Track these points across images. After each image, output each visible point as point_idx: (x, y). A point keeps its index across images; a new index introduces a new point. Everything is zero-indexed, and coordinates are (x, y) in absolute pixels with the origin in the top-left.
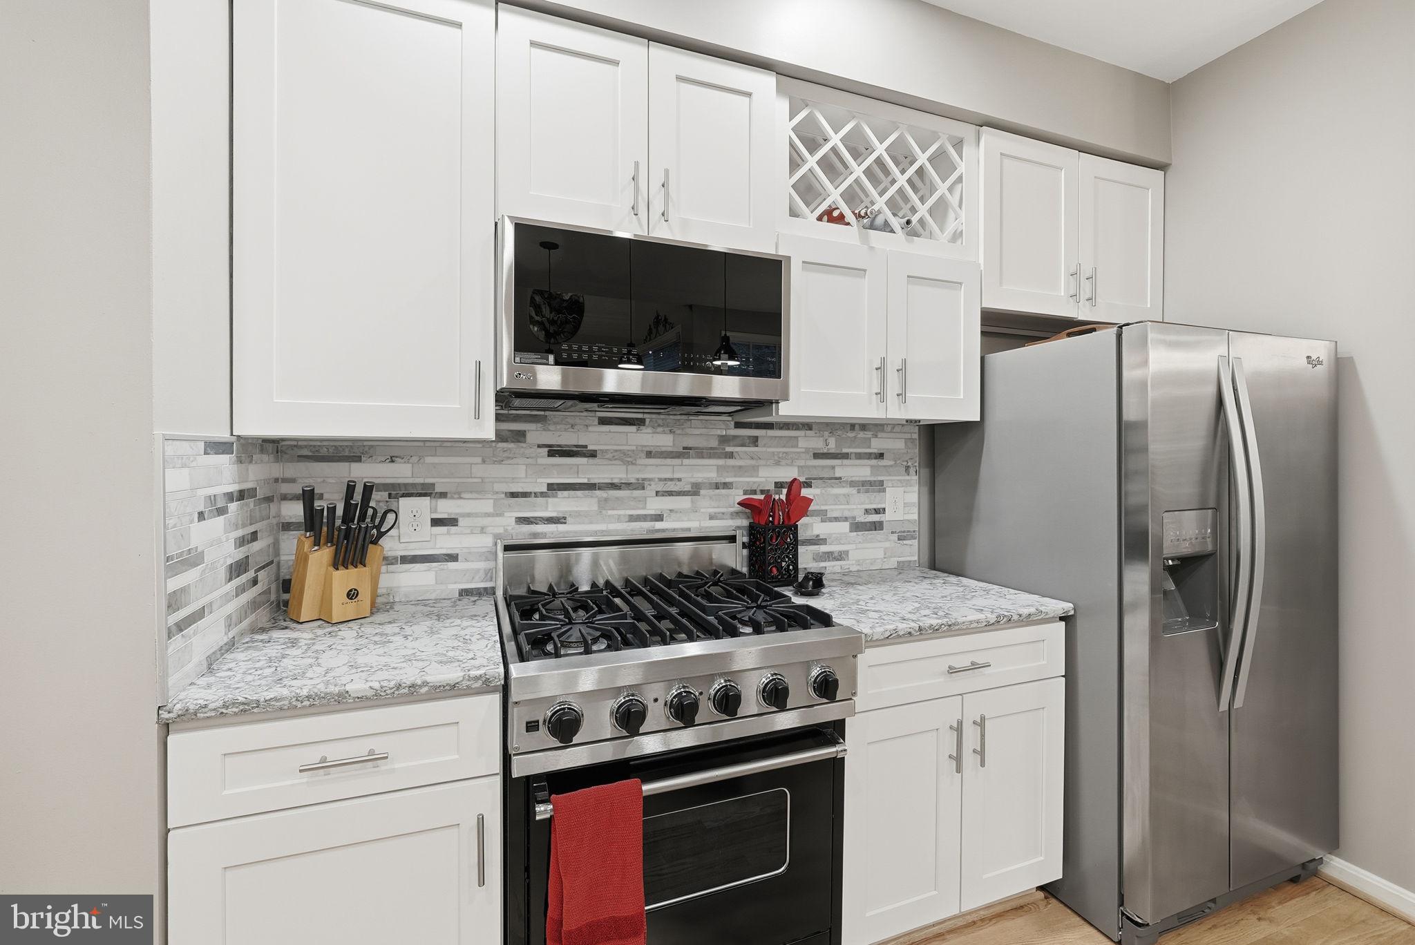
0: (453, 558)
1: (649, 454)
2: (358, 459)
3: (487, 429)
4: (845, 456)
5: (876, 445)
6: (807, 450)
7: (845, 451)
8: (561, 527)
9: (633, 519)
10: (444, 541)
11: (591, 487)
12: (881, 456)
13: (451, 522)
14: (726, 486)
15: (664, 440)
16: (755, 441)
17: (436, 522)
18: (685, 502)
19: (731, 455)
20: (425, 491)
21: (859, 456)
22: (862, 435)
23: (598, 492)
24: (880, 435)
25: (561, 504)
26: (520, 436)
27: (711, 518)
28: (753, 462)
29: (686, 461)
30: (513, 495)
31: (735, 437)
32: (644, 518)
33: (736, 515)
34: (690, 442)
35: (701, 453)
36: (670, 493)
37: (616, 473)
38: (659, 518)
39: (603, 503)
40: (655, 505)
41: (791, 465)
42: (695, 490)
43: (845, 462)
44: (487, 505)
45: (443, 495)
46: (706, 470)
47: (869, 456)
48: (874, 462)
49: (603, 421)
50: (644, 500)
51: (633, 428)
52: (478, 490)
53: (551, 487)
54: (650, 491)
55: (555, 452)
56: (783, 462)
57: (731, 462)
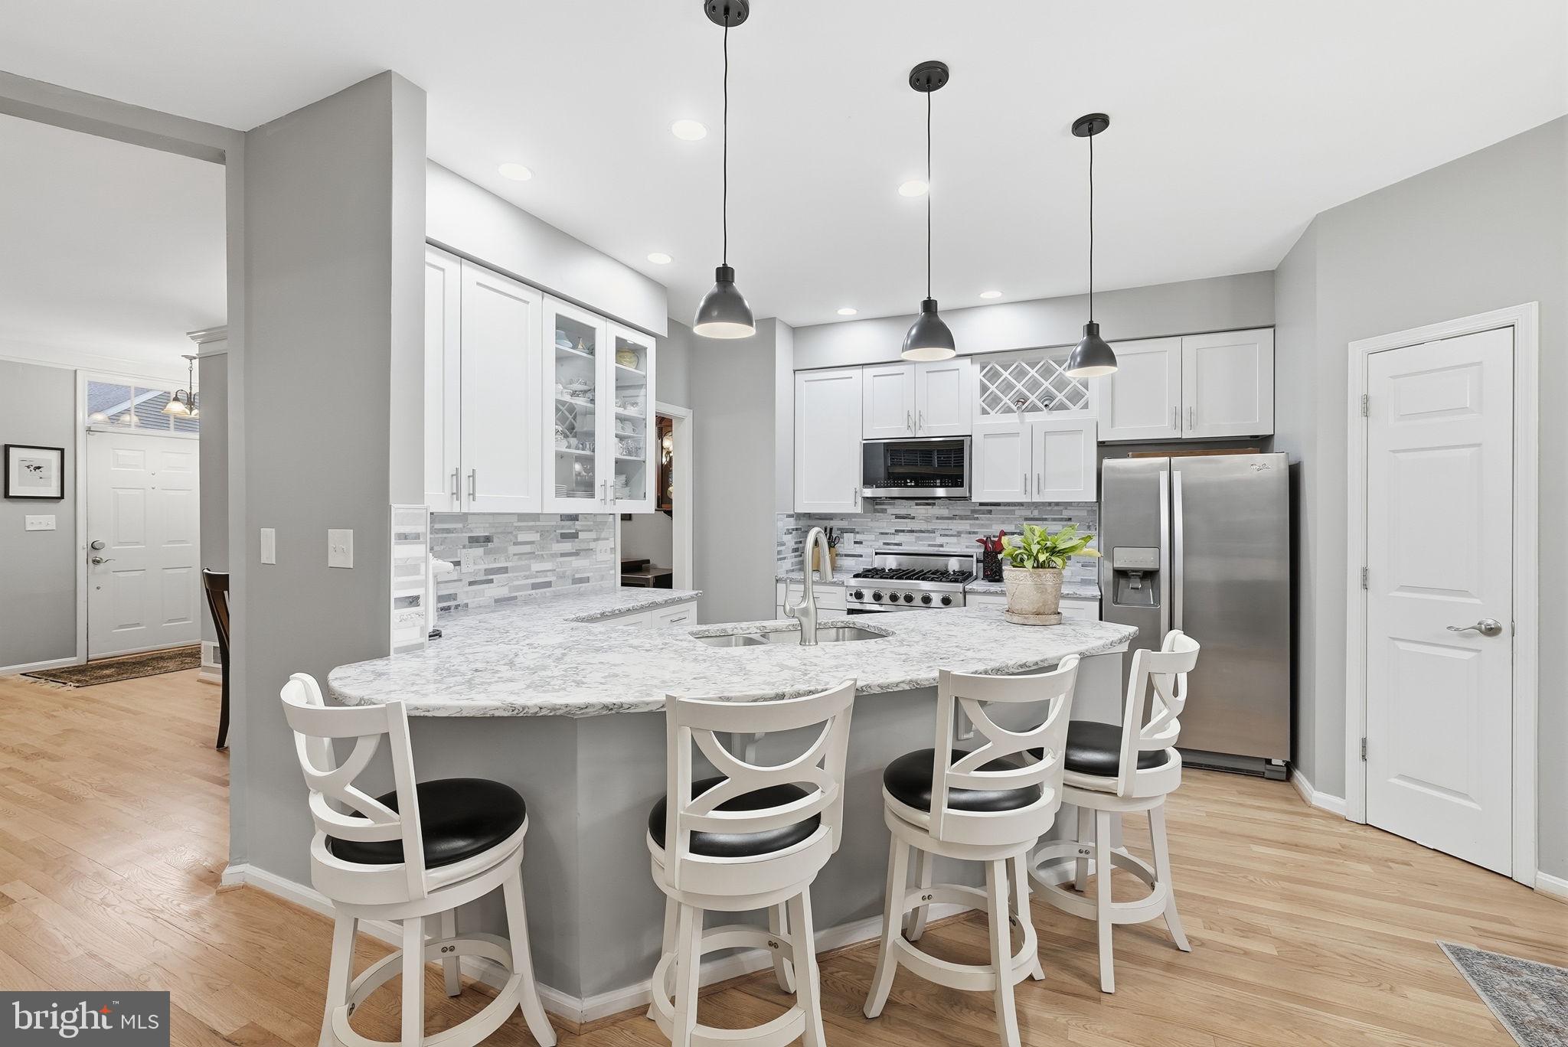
0: (861, 556)
1: (937, 518)
2: (832, 519)
3: (859, 510)
4: (1046, 519)
5: (1066, 514)
6: (1021, 517)
7: (1044, 517)
8: (900, 547)
9: (930, 545)
10: (858, 549)
11: (912, 531)
12: (1070, 519)
13: (861, 543)
14: (974, 533)
15: (945, 512)
16: (990, 512)
17: (856, 543)
18: (954, 540)
19: (977, 519)
20: (852, 531)
21: (1054, 520)
22: (1056, 508)
23: (915, 534)
24: (1069, 508)
25: (898, 539)
26: (884, 511)
27: (967, 547)
28: (989, 522)
29: (954, 521)
30: (882, 534)
31: (980, 510)
32: (935, 546)
33: (978, 547)
34: (957, 513)
35: (962, 518)
36: (947, 535)
37: (924, 527)
38: (942, 546)
39: (917, 538)
40: (940, 540)
41: (1011, 523)
42: (959, 534)
43: (1045, 522)
44: (873, 537)
45: (858, 533)
46: (964, 525)
47: (1061, 520)
48: (1065, 523)
49: (917, 504)
50: (935, 538)
51: (930, 507)
52: (870, 531)
53: (896, 531)
54: (937, 534)
55: (898, 517)
56: (1006, 522)
57: (977, 522)
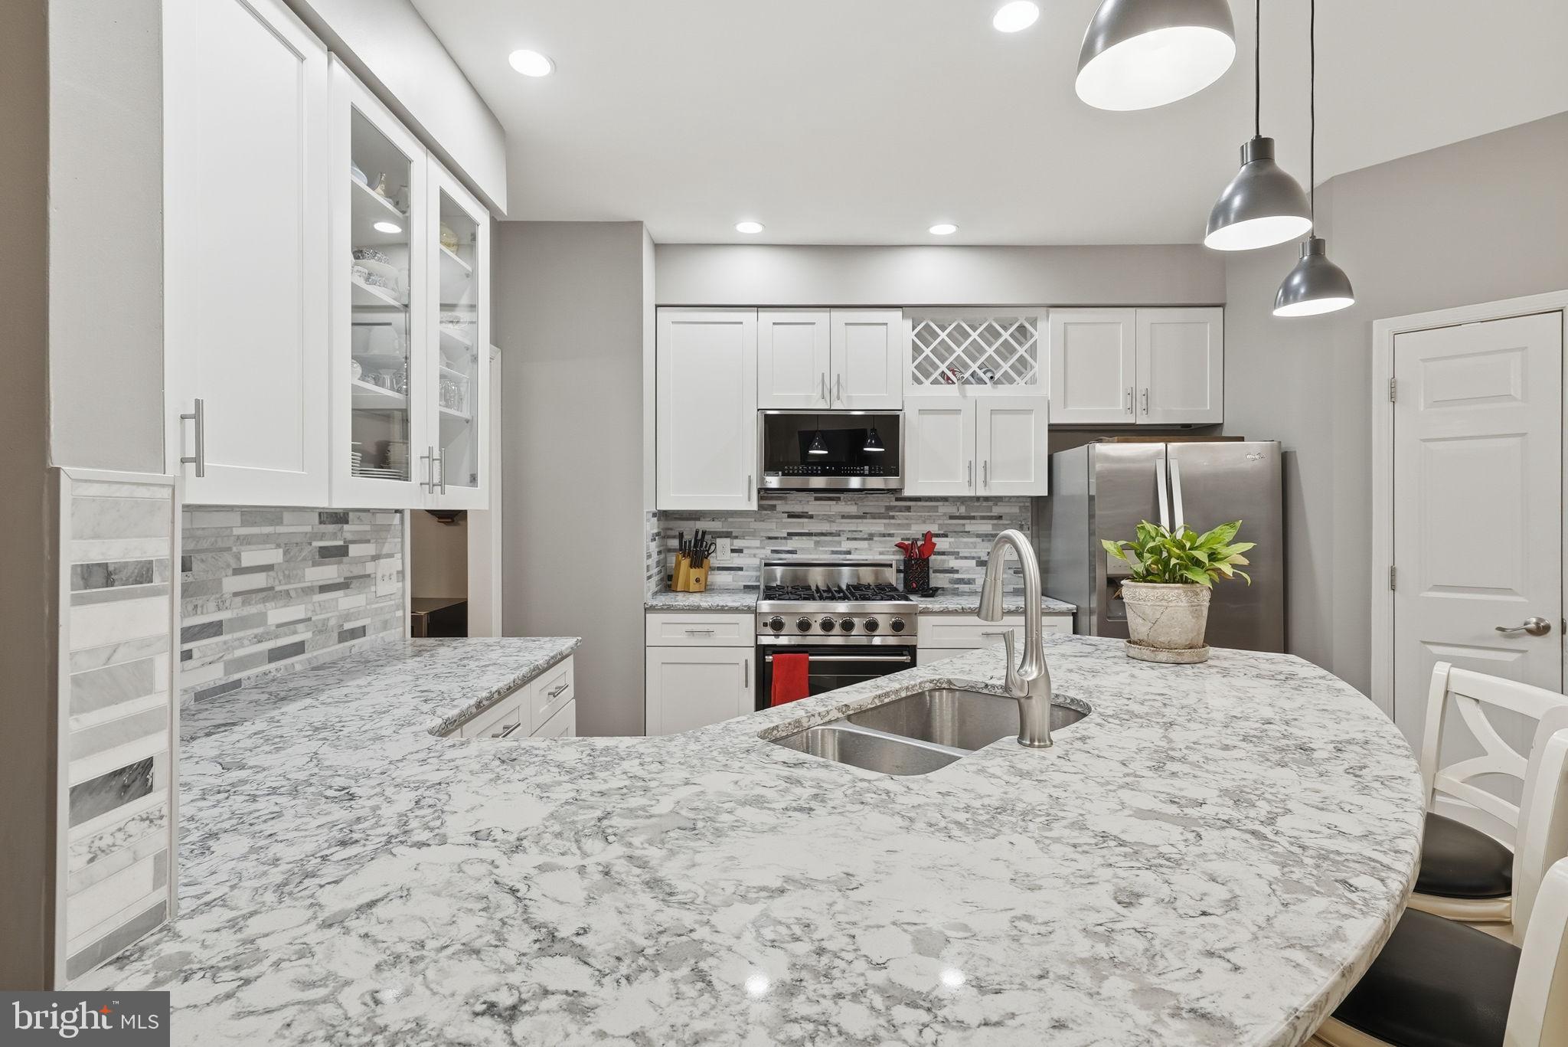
0: (741, 569)
1: (843, 517)
2: (699, 519)
3: (754, 506)
4: (973, 518)
5: (996, 510)
6: (945, 514)
7: (972, 514)
8: (794, 556)
9: (834, 552)
10: (737, 560)
11: (810, 534)
12: (1000, 518)
13: (740, 551)
14: (890, 535)
15: (852, 509)
16: (908, 509)
17: (733, 551)
18: (864, 544)
19: (893, 517)
20: (728, 535)
21: (983, 518)
22: (985, 504)
23: (814, 538)
24: (999, 504)
25: (791, 545)
26: (773, 508)
27: (881, 553)
28: (907, 521)
29: (865, 521)
30: (770, 538)
31: (896, 506)
32: (840, 553)
33: (894, 553)
34: (867, 510)
35: (874, 516)
36: (855, 539)
37: (825, 527)
38: (849, 553)
39: (817, 543)
40: (846, 545)
41: (934, 523)
42: (870, 537)
43: (973, 521)
44: (756, 543)
45: (736, 537)
46: (877, 526)
47: (991, 518)
48: (995, 522)
49: (817, 499)
50: (840, 543)
51: (834, 502)
52: (753, 534)
53: (790, 534)
54: (843, 538)
55: (791, 515)
56: (928, 521)
57: (892, 521)
